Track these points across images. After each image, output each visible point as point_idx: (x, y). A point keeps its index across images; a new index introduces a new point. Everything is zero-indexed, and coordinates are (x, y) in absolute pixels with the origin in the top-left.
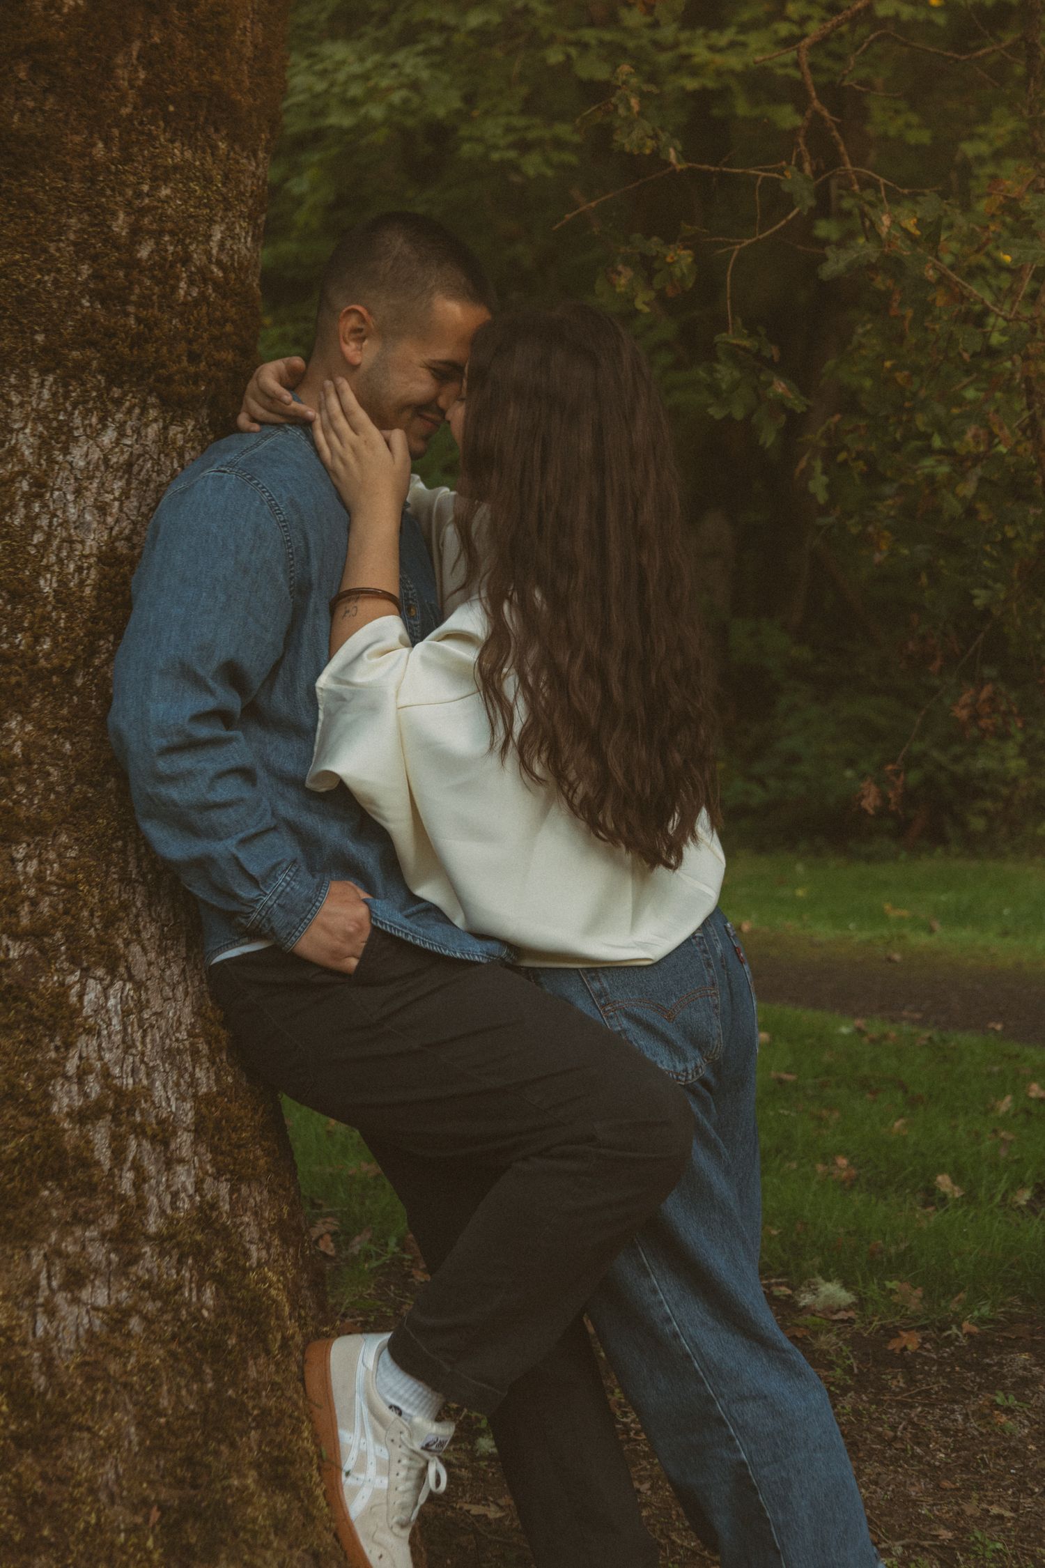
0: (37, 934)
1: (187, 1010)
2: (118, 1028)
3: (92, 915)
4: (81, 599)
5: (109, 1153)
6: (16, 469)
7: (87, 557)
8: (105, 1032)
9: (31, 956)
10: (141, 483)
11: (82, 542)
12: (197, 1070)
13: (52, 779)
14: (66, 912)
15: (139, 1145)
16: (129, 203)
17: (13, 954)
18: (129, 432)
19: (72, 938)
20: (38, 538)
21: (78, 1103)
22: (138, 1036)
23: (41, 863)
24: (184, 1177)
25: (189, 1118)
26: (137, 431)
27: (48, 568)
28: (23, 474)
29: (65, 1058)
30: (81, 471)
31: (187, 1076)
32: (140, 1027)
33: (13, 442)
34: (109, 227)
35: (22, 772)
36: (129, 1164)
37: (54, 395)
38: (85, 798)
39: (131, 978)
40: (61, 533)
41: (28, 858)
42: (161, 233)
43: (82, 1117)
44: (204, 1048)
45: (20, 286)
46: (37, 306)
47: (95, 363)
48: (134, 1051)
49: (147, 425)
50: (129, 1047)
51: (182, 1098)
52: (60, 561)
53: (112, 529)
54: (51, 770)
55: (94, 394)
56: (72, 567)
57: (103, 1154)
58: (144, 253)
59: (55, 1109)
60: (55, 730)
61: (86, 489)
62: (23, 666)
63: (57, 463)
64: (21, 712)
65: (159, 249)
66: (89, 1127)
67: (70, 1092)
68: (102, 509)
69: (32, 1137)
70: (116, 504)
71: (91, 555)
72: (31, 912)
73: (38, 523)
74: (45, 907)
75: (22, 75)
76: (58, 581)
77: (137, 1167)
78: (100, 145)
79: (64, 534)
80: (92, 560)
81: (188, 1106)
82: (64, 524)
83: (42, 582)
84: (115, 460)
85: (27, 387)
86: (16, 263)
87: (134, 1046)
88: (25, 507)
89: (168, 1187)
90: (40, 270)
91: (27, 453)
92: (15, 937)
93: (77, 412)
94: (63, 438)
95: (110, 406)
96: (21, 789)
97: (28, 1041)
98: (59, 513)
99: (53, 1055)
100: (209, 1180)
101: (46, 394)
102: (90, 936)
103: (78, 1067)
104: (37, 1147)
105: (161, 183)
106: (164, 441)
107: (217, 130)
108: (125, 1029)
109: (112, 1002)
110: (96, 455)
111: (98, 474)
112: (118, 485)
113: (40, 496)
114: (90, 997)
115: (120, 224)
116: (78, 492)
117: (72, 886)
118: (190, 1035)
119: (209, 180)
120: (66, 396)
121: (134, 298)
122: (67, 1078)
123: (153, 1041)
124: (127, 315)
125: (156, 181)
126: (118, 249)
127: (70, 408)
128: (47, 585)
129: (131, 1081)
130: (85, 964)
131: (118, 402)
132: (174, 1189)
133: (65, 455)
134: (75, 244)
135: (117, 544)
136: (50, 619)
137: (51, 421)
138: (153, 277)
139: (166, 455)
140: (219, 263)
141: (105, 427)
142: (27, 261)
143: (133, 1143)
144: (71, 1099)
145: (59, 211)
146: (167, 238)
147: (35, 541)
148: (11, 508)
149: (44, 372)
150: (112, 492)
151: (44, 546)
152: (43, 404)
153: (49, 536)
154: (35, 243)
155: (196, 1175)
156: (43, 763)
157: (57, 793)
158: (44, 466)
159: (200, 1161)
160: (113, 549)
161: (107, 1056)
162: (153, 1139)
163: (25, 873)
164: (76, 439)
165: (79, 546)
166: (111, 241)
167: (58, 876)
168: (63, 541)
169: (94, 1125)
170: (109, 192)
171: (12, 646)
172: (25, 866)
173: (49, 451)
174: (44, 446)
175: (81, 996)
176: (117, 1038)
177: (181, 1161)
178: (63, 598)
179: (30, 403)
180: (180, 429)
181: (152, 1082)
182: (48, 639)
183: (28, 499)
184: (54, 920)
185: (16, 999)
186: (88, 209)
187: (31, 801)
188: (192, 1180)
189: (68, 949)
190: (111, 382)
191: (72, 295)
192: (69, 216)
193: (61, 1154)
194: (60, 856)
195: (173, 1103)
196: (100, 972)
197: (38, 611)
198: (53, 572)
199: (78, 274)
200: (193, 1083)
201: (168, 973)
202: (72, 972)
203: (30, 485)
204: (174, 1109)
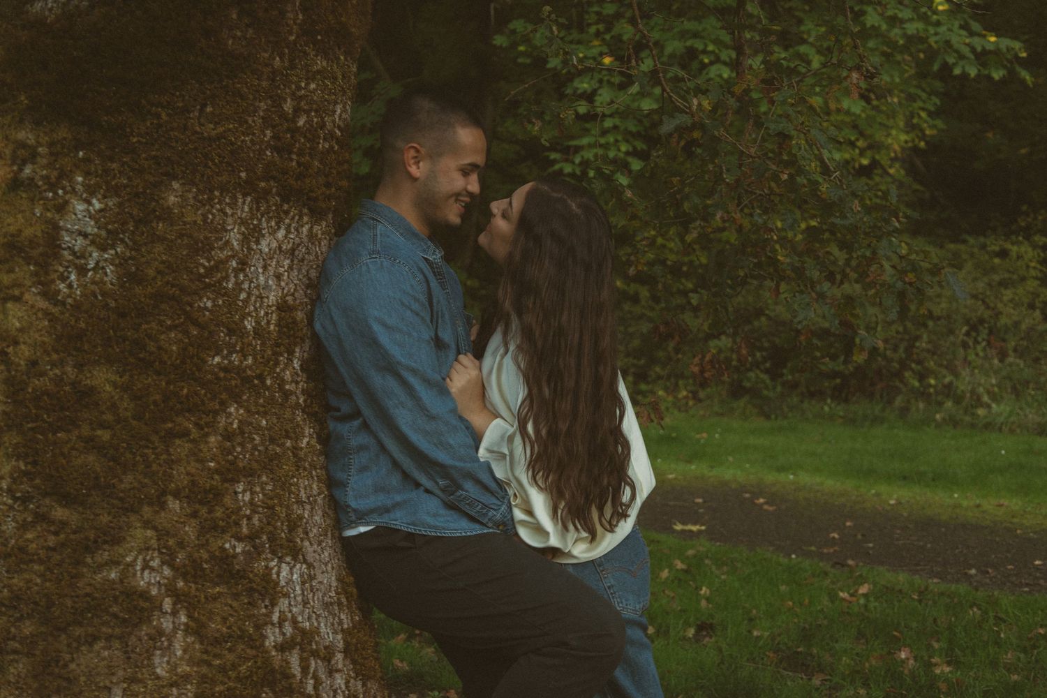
0: (251, 538)
1: (333, 578)
2: (299, 592)
3: (282, 524)
4: (269, 333)
5: (299, 670)
6: (229, 254)
7: (270, 307)
8: (292, 595)
9: (249, 550)
10: (299, 261)
11: (268, 297)
12: (342, 614)
13: (257, 442)
14: (269, 524)
15: (316, 663)
16: (293, 94)
17: (238, 550)
18: (293, 230)
19: (272, 539)
20: (243, 296)
21: (280, 639)
22: (310, 596)
23: (252, 493)
24: (339, 680)
25: (341, 645)
26: (297, 230)
27: (249, 314)
28: (233, 257)
29: (272, 612)
30: (266, 255)
31: (337, 619)
32: (311, 591)
33: (227, 237)
34: (282, 108)
35: (239, 439)
36: (311, 675)
37: (251, 209)
38: (276, 453)
39: (305, 561)
40: (256, 292)
41: (244, 491)
42: (311, 110)
43: (283, 648)
44: (344, 600)
45: (232, 144)
46: (242, 155)
47: (274, 190)
48: (309, 606)
49: (302, 226)
50: (307, 603)
51: (335, 632)
52: (256, 309)
53: (283, 289)
54: (255, 436)
55: (274, 208)
56: (262, 313)
57: (296, 669)
58: (301, 123)
59: (267, 644)
60: (258, 413)
61: (269, 265)
62: (238, 374)
63: (253, 250)
64: (236, 402)
65: (309, 122)
66: (287, 654)
67: (274, 633)
68: (278, 277)
69: (256, 662)
70: (286, 273)
71: (273, 305)
72: (247, 524)
73: (243, 286)
74: (255, 520)
75: (234, 16)
76: (255, 322)
77: (315, 677)
78: (278, 59)
79: (257, 293)
80: (274, 308)
81: (339, 637)
82: (258, 287)
83: (246, 322)
84: (285, 247)
85: (236, 204)
86: (230, 130)
87: (309, 603)
88: (235, 277)
89: (331, 686)
90: (243, 134)
91: (235, 244)
92: (239, 539)
93: (264, 219)
94: (256, 235)
95: (282, 215)
96: (239, 449)
97: (249, 603)
98: (254, 280)
99: (264, 610)
100: (352, 681)
101: (246, 209)
102: (282, 538)
103: (280, 617)
104: (259, 668)
105: (310, 81)
106: (312, 236)
107: (339, 49)
108: (303, 592)
109: (295, 577)
110: (274, 245)
111: (276, 256)
112: (286, 263)
113: (243, 270)
114: (283, 574)
115: (288, 106)
116: (265, 267)
117: (272, 508)
118: (337, 593)
119: (335, 79)
120: (258, 210)
121: (295, 150)
122: (273, 624)
123: (318, 598)
124: (292, 160)
125: (309, 80)
126: (287, 120)
127: (260, 217)
128: (249, 324)
129: (308, 624)
130: (280, 555)
131: (287, 213)
132: (334, 688)
133: (257, 245)
134: (263, 118)
135: (287, 298)
136: (251, 345)
137: (249, 224)
138: (305, 137)
139: (312, 244)
140: (339, 128)
141: (279, 228)
142: (236, 128)
143: (313, 662)
144: (275, 636)
145: (255, 99)
146: (313, 114)
147: (242, 298)
148: (226, 278)
149: (245, 195)
150: (283, 267)
151: (246, 301)
152: (244, 215)
153: (249, 295)
154: (241, 117)
155: (346, 679)
156: (250, 433)
157: (259, 451)
158: (246, 252)
159: (347, 670)
160: (286, 302)
161: (294, 610)
162: (323, 659)
163: (244, 500)
164: (263, 236)
165: (266, 300)
166: (283, 116)
167: (263, 502)
168: (258, 297)
169: (290, 653)
170: (282, 86)
171: (230, 362)
172: (243, 496)
173: (248, 243)
174: (245, 239)
175: (278, 574)
176: (299, 599)
177: (338, 671)
178: (258, 332)
179: (236, 214)
180: (320, 228)
181: (319, 624)
182: (250, 358)
183: (236, 271)
184: (262, 528)
185: (241, 577)
186: (271, 97)
187: (244, 456)
188: (344, 681)
189: (270, 546)
190: (283, 201)
191: (261, 148)
192: (260, 102)
193: (273, 671)
194: (263, 489)
195: (331, 635)
196: (288, 559)
197: (246, 340)
198: (252, 316)
199: (265, 136)
200: (341, 623)
201: (323, 556)
202: (273, 560)
203: (237, 263)
204: (331, 639)
